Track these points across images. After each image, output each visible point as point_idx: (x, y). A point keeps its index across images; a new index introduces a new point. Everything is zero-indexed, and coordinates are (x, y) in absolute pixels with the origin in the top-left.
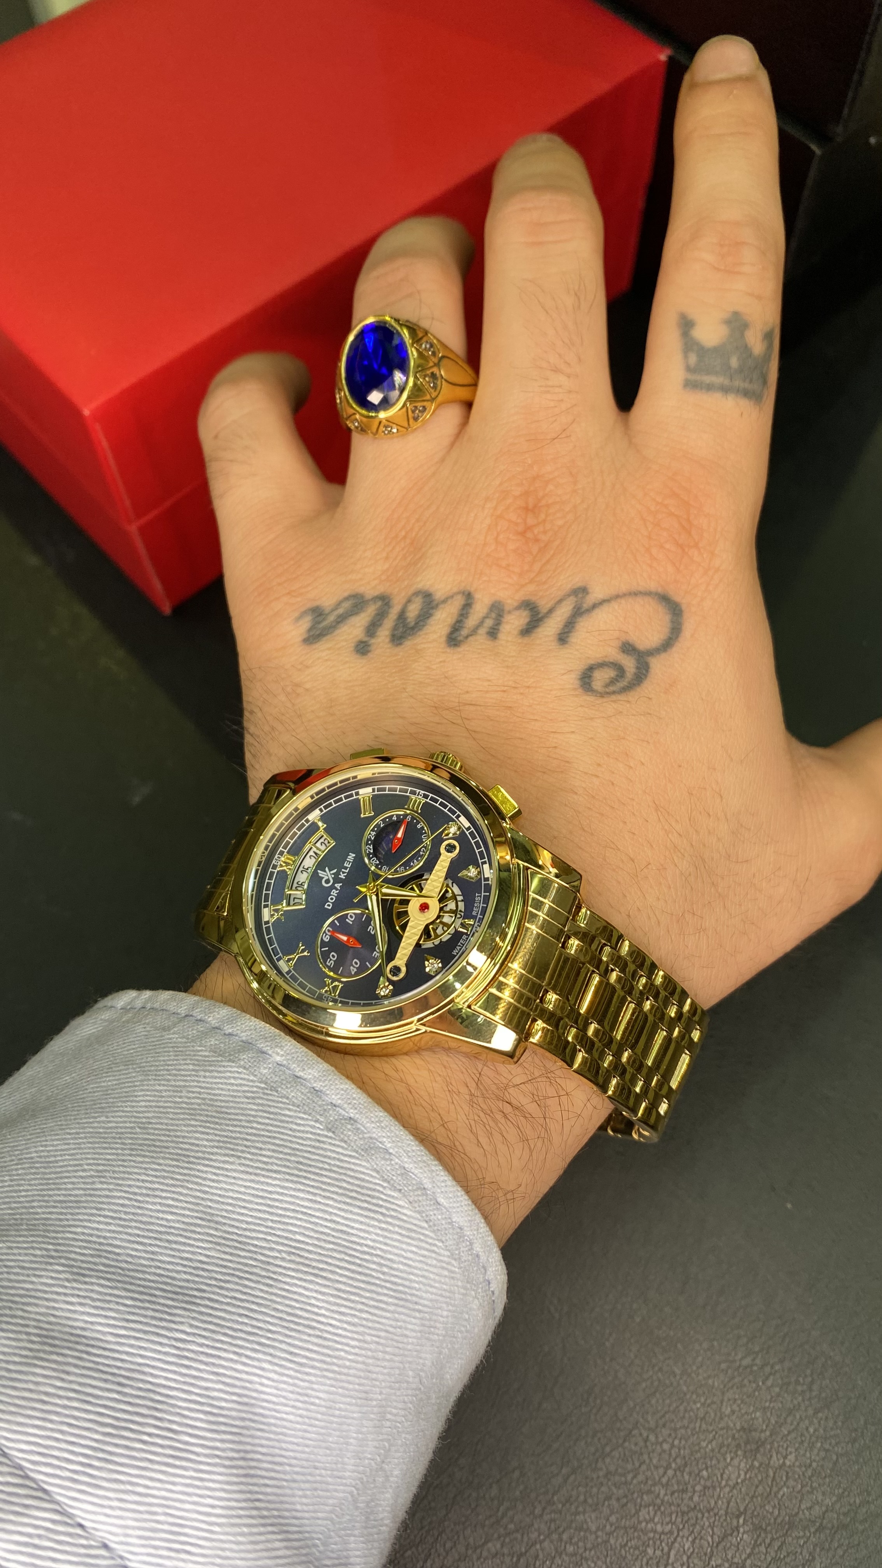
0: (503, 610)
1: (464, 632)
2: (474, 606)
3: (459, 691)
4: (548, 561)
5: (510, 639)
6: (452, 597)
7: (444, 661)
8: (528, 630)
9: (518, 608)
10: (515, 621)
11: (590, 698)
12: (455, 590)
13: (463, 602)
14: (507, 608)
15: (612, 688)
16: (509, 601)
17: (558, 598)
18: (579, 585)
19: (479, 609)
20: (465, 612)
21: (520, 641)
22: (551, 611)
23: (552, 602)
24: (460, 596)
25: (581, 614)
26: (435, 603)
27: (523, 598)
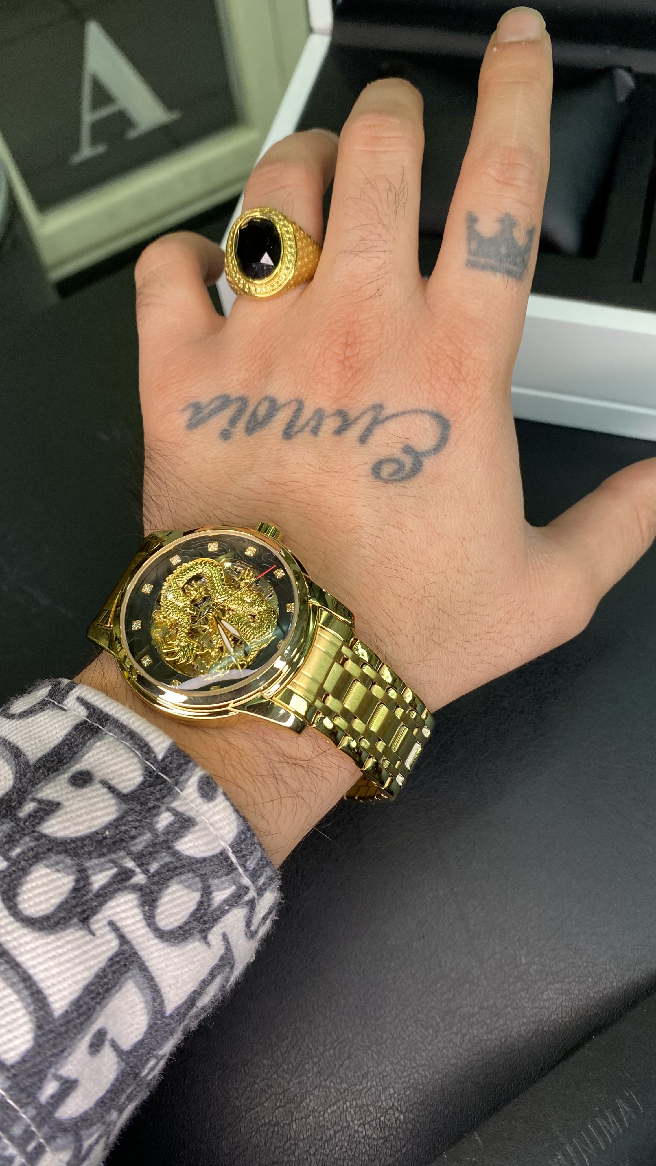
0: (323, 416)
1: (295, 429)
2: (303, 411)
3: (288, 472)
4: (358, 383)
5: (326, 436)
6: (290, 403)
7: (280, 449)
8: (339, 431)
9: (334, 415)
10: (330, 425)
11: (378, 483)
12: (292, 398)
13: (296, 407)
14: (326, 414)
15: (394, 478)
16: (328, 409)
17: (363, 411)
18: (378, 402)
19: (307, 413)
20: (296, 414)
21: (333, 438)
22: (357, 419)
23: (358, 413)
24: (294, 403)
25: (377, 423)
26: (277, 407)
27: (338, 408)
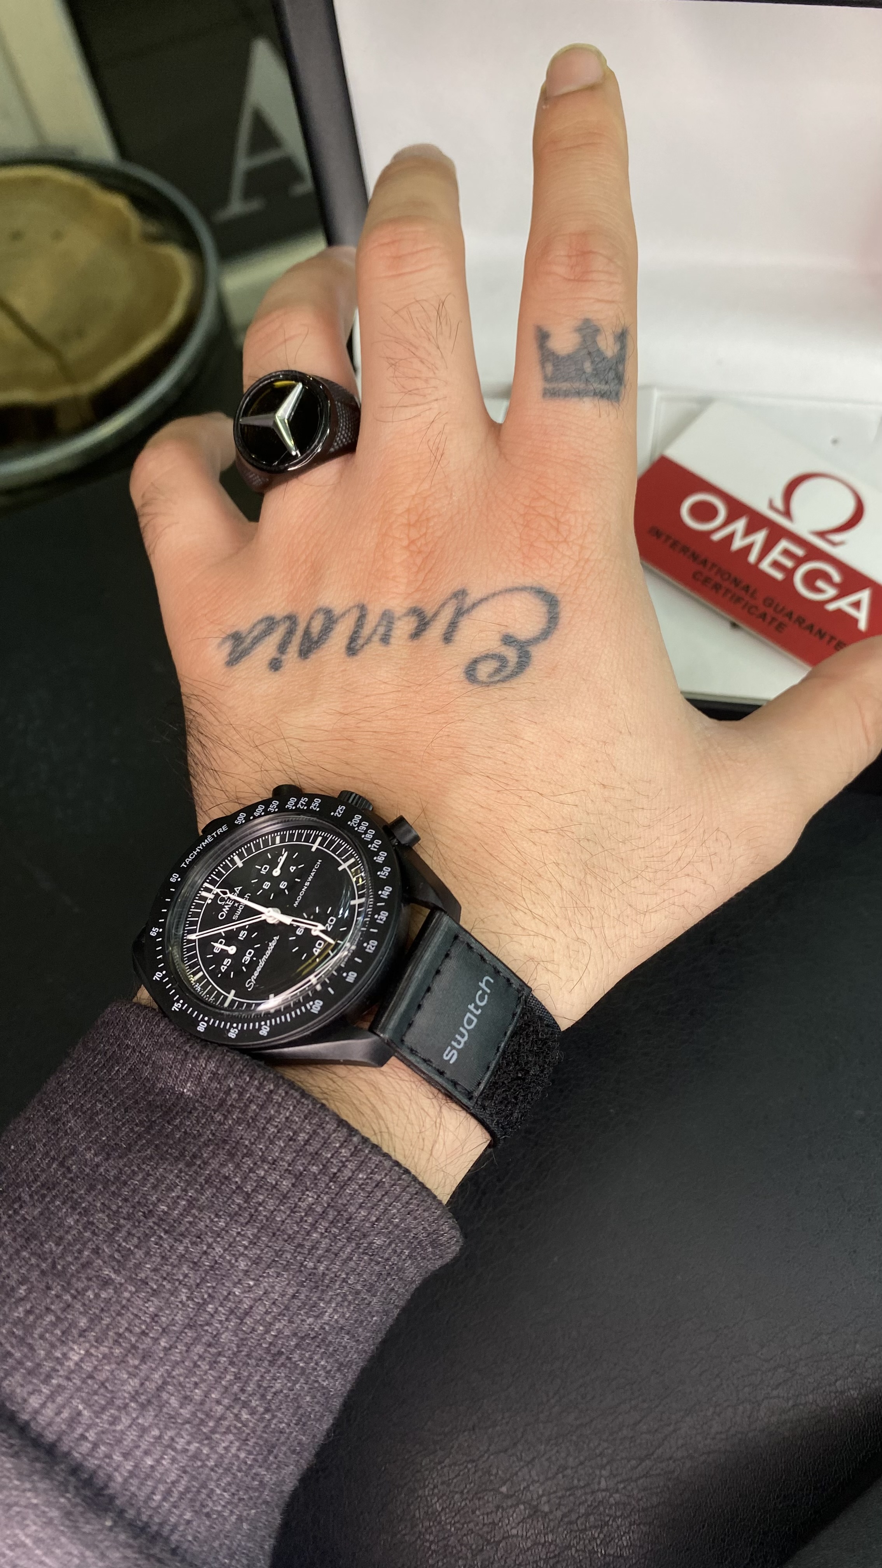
0: (393, 618)
1: (361, 641)
2: (367, 616)
4: (431, 570)
5: (400, 643)
6: (349, 611)
7: (345, 670)
8: (416, 635)
9: (406, 615)
10: (404, 627)
11: (476, 689)
12: (351, 604)
13: (358, 615)
14: (397, 615)
15: (497, 678)
16: (398, 609)
17: (441, 603)
18: (459, 587)
19: (372, 620)
20: (360, 623)
21: (410, 644)
22: (436, 615)
23: (436, 607)
24: (355, 610)
25: (462, 614)
26: (335, 618)
27: (411, 606)
